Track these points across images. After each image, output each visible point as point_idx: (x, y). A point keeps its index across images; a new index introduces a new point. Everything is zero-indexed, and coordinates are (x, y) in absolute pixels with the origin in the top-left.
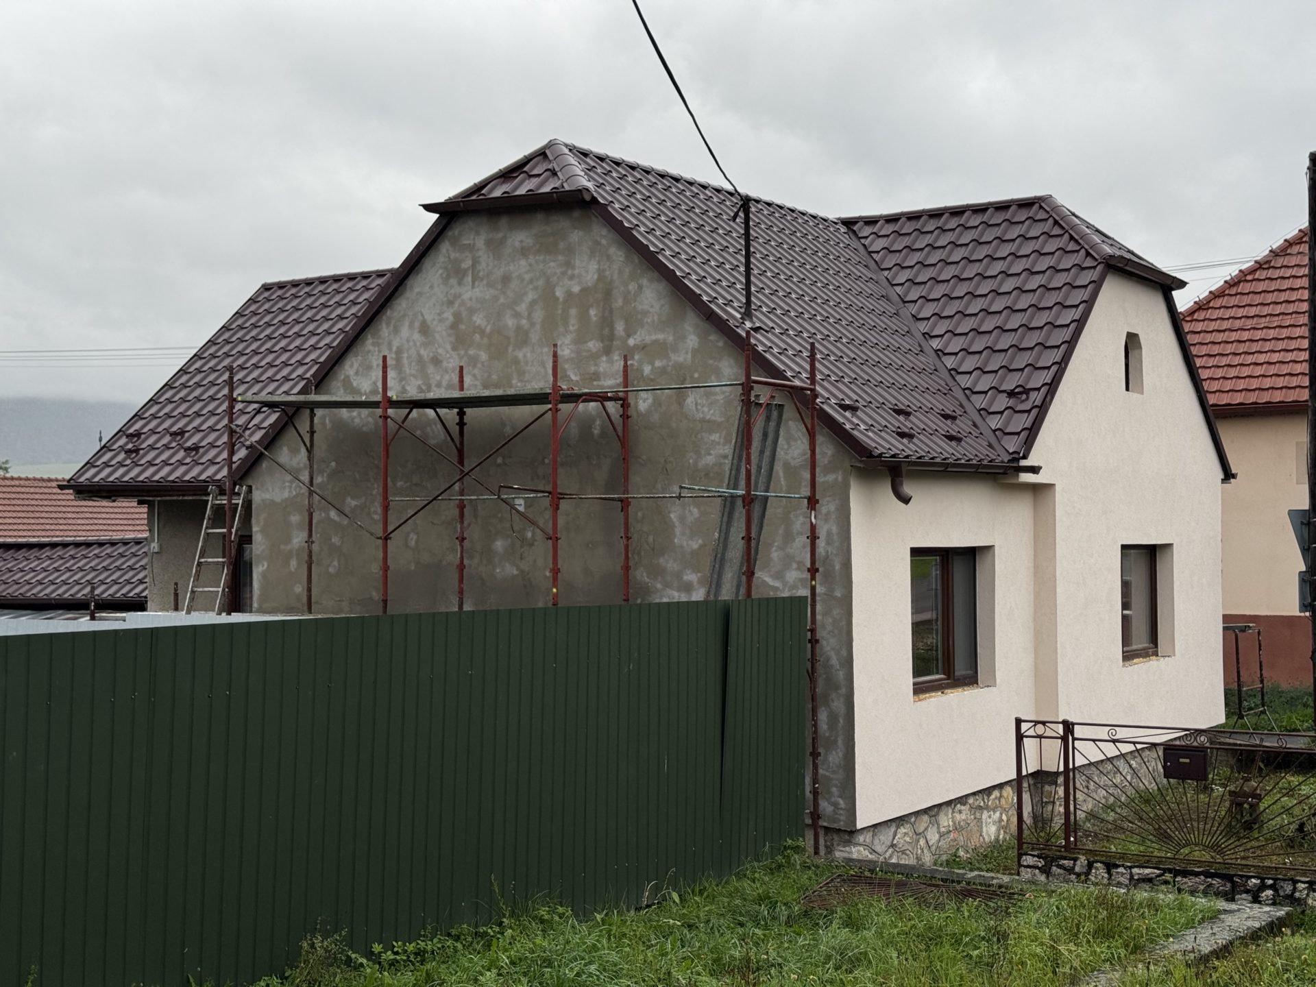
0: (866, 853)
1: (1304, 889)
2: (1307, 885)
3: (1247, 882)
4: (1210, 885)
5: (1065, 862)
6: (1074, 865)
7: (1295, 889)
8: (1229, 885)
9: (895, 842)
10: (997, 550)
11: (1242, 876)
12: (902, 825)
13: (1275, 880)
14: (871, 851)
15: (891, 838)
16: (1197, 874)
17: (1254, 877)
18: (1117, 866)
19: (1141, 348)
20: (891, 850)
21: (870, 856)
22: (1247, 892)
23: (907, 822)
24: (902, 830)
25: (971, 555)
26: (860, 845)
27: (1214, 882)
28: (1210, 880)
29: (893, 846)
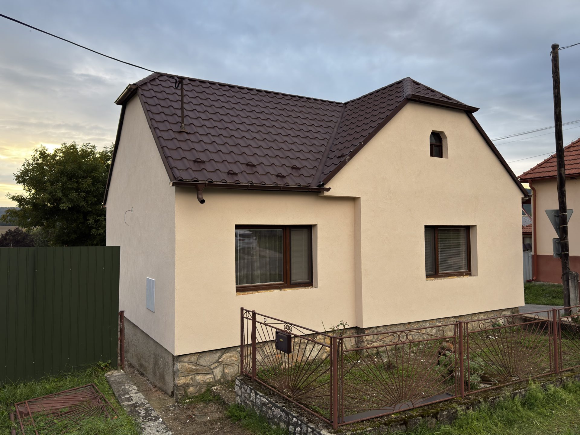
0: (191, 366)
1: (310, 432)
2: (311, 430)
3: (292, 419)
4: (281, 416)
5: (245, 386)
6: (247, 388)
7: (307, 430)
8: (288, 418)
9: (219, 361)
10: (318, 226)
11: (292, 415)
12: (229, 352)
13: (302, 422)
14: (196, 365)
15: (217, 358)
16: (278, 408)
17: (295, 417)
18: (258, 394)
19: (446, 138)
20: (216, 365)
21: (194, 367)
22: (292, 425)
23: (233, 351)
24: (228, 354)
25: (309, 229)
26: (185, 362)
27: (283, 415)
28: (281, 413)
29: (217, 361)
